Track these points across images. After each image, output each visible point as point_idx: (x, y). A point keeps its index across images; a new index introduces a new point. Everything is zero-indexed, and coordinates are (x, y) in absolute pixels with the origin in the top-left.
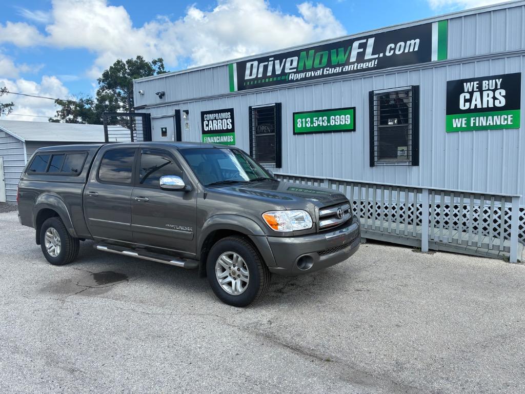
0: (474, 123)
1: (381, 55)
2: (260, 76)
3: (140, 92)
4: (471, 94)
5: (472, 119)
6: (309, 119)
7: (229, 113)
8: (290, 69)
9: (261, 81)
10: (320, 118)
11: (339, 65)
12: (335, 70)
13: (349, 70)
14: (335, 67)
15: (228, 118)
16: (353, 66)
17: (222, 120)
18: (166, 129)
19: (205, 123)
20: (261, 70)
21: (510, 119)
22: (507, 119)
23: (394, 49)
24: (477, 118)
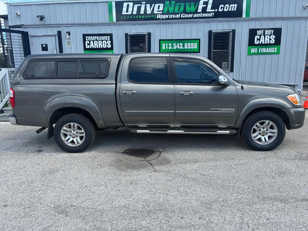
0: (261, 51)
1: (216, 10)
2: (135, 13)
3: (17, 14)
4: (260, 36)
5: (260, 49)
6: (171, 44)
7: (109, 37)
8: (158, 11)
9: (136, 17)
10: (178, 44)
11: (191, 13)
12: (188, 16)
13: (197, 16)
14: (188, 14)
15: (108, 40)
16: (199, 14)
17: (102, 41)
18: (46, 45)
19: (87, 42)
20: (135, 9)
21: (276, 50)
22: (274, 50)
23: (224, 8)
24: (262, 49)
